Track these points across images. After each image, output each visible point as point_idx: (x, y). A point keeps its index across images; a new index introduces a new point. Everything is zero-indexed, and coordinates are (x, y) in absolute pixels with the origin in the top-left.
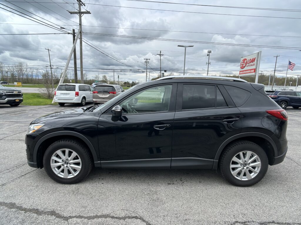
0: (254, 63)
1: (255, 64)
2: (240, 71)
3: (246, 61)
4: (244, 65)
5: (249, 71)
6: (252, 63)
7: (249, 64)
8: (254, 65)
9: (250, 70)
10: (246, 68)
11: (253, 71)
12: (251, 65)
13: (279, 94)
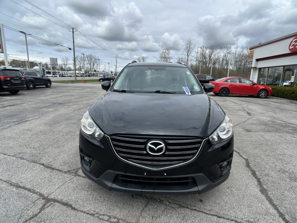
13: (25, 75)
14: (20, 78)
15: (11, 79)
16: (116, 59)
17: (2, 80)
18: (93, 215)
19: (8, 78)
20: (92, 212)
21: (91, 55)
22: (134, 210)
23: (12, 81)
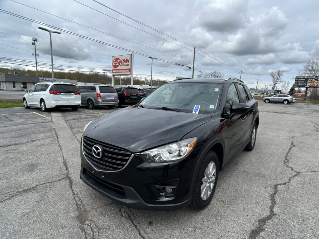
0: (128, 63)
1: (130, 65)
2: (113, 70)
3: (119, 60)
4: (117, 64)
5: (124, 71)
6: (126, 64)
7: (123, 64)
8: (128, 65)
9: (125, 69)
10: (119, 68)
11: (128, 71)
12: (126, 65)
13: (145, 92)
14: (137, 95)
15: (131, 95)
16: (240, 75)
17: (125, 96)
18: (74, 194)
19: (129, 94)
20: (76, 193)
21: (216, 72)
22: (97, 203)
23: (131, 97)
